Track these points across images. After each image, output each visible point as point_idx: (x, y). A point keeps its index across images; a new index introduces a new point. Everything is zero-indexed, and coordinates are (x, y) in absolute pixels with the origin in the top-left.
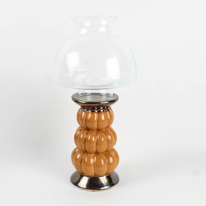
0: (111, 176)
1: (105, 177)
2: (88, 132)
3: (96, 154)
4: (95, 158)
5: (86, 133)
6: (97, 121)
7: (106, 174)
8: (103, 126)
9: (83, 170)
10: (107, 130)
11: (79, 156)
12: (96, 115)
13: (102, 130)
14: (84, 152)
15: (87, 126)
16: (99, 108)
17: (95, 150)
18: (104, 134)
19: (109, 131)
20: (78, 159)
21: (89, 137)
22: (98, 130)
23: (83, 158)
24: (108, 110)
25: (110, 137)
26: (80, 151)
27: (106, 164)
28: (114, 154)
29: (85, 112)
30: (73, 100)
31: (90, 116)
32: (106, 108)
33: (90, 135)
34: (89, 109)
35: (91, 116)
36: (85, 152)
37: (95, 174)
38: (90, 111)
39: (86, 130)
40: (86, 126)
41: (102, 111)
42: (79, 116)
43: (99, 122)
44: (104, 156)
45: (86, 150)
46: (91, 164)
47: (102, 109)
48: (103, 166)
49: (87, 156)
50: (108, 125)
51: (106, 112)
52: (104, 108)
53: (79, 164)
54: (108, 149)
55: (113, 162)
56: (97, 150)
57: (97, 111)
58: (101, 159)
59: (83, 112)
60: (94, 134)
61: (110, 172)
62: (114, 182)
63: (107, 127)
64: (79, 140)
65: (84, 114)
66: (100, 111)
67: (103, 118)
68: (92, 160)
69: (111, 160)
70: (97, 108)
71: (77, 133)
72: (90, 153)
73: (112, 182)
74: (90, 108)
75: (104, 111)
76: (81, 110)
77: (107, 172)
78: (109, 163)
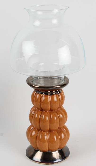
0: (63, 150)
1: (57, 151)
2: (42, 112)
3: (49, 132)
4: (49, 134)
5: (41, 113)
6: (50, 102)
7: (58, 149)
8: (55, 106)
9: (38, 146)
10: (59, 110)
11: (34, 133)
12: (50, 97)
13: (54, 110)
14: (38, 130)
15: (42, 107)
16: (51, 91)
17: (49, 129)
18: (56, 114)
19: (60, 110)
20: (33, 136)
21: (43, 117)
22: (51, 110)
23: (38, 135)
24: (60, 92)
25: (61, 116)
26: (35, 129)
27: (59, 140)
28: (65, 130)
29: (39, 95)
30: (28, 84)
31: (43, 98)
32: (58, 91)
33: (44, 115)
34: (42, 92)
35: (45, 98)
36: (40, 130)
37: (49, 149)
38: (44, 94)
39: (40, 110)
40: (40, 107)
41: (54, 93)
42: (33, 98)
43: (52, 104)
44: (56, 133)
45: (40, 128)
46: (45, 140)
47: (54, 92)
48: (56, 141)
49: (42, 134)
50: (60, 105)
51: (58, 94)
52: (56, 91)
53: (34, 140)
54: (60, 127)
55: (64, 137)
56: (51, 128)
57: (50, 94)
58: (54, 136)
59: (37, 95)
60: (47, 114)
61: (62, 147)
62: (65, 155)
63: (59, 107)
64: (34, 119)
65: (38, 96)
66: (53, 94)
67: (55, 99)
68: (46, 137)
69: (63, 135)
70: (50, 91)
71: (32, 113)
72: (44, 131)
73: (64, 155)
74: (44, 91)
75: (56, 93)
76: (35, 92)
77: (59, 147)
78: (61, 139)
